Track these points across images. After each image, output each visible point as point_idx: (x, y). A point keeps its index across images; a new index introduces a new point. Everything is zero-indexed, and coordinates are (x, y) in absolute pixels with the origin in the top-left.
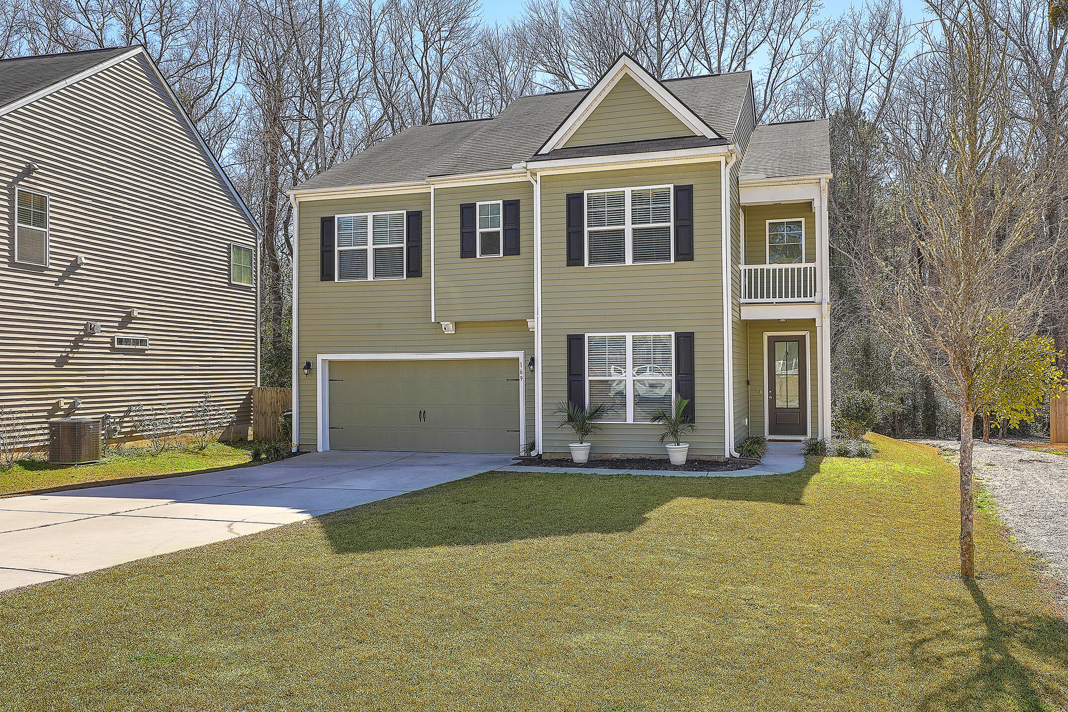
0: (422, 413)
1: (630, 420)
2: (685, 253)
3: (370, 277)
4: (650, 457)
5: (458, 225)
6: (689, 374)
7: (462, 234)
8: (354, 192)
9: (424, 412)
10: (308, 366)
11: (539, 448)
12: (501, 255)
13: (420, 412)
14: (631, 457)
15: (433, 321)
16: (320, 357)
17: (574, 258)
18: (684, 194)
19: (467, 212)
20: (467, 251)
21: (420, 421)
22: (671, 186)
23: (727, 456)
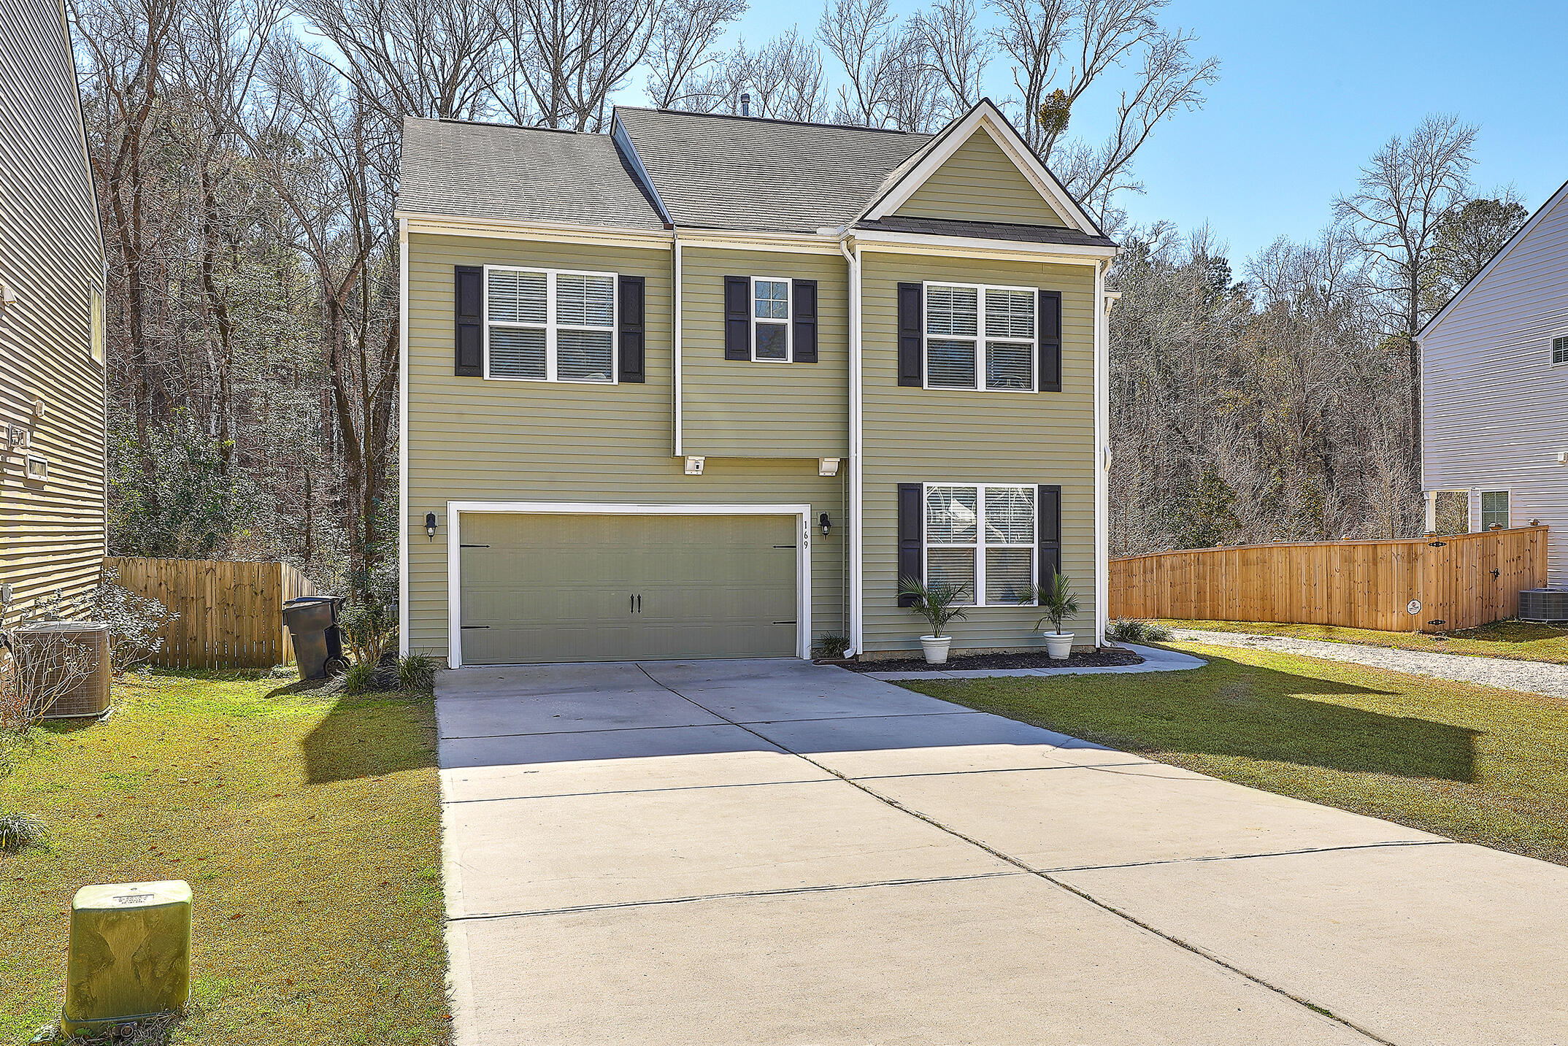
0: (636, 599)
1: (981, 602)
2: (1052, 381)
3: (552, 374)
4: (1005, 652)
5: (721, 308)
6: (1054, 540)
7: (728, 322)
8: (526, 230)
9: (639, 597)
10: (431, 520)
11: (857, 645)
12: (790, 360)
13: (632, 598)
14: (981, 652)
15: (678, 453)
16: (454, 508)
17: (909, 376)
18: (1051, 302)
19: (736, 290)
20: (736, 348)
21: (632, 611)
22: (1036, 290)
23: (1098, 646)
